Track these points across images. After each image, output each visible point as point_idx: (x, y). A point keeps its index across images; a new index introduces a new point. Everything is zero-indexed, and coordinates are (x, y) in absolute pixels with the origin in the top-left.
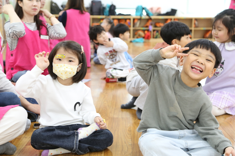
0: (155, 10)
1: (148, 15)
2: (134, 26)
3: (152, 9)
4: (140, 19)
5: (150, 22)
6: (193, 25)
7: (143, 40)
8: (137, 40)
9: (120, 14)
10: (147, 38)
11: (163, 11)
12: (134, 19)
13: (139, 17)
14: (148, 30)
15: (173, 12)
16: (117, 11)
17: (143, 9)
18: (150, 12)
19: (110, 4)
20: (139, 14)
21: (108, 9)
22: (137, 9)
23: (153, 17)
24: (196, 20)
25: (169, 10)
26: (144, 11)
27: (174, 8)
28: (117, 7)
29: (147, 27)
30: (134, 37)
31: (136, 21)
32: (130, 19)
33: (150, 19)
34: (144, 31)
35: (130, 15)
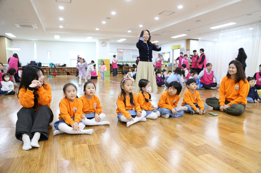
0: (58, 64)
1: (54, 66)
2: (49, 71)
3: (56, 64)
4: (52, 68)
5: (56, 69)
6: (73, 70)
7: (53, 76)
8: (50, 76)
9: (43, 66)
10: (55, 75)
11: (61, 65)
12: (49, 68)
13: (51, 67)
14: (55, 72)
15: (65, 65)
16: (42, 65)
17: (53, 64)
18: (56, 65)
19: (39, 62)
20: (51, 66)
21: (38, 64)
22: (50, 64)
23: (56, 67)
24: (73, 68)
25: (63, 65)
26: (53, 66)
27: (65, 64)
28: (42, 63)
29: (55, 71)
30: (49, 75)
31: (50, 69)
32: (47, 68)
33: (56, 68)
34: (53, 72)
35: (48, 66)
